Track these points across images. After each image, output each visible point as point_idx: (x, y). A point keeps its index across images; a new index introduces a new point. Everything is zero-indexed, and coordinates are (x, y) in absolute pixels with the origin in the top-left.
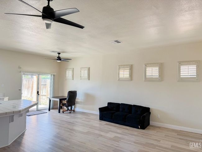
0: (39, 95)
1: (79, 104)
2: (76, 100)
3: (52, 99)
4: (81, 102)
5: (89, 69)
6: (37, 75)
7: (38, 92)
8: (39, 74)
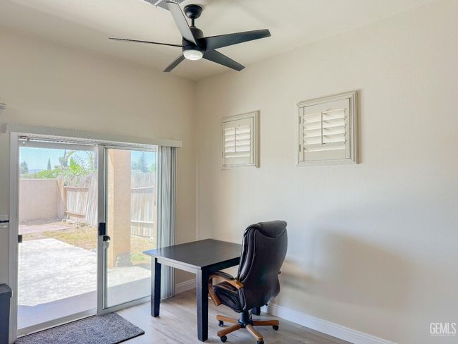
0: (106, 238)
1: (297, 287)
2: (285, 267)
3: (167, 263)
4: (309, 279)
5: (356, 101)
6: (97, 149)
7: (102, 228)
8: (105, 141)
